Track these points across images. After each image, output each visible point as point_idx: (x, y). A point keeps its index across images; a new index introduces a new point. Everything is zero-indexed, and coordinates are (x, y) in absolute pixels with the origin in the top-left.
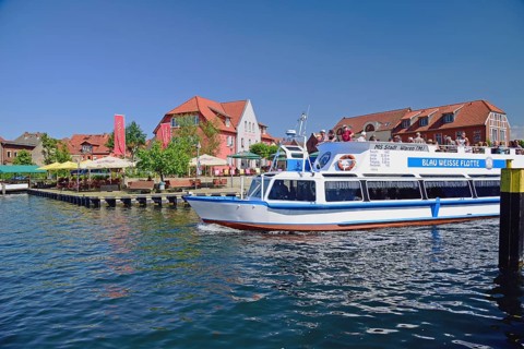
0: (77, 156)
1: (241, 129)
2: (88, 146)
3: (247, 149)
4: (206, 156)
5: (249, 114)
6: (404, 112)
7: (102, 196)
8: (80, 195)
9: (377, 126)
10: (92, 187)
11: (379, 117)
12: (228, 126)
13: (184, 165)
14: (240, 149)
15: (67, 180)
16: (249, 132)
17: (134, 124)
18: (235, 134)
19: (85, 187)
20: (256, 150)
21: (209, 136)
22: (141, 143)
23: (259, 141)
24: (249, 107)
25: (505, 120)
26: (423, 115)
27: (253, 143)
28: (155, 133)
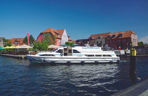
0: (13, 45)
1: (62, 38)
2: (17, 41)
3: (64, 43)
4: (53, 45)
5: (65, 33)
6: (109, 33)
7: (23, 56)
8: (16, 56)
9: (101, 37)
10: (19, 53)
11: (102, 35)
12: (59, 36)
13: (47, 47)
14: (62, 43)
15: (11, 51)
16: (65, 38)
17: (31, 35)
18: (61, 39)
19: (17, 54)
20: (67, 43)
21: (53, 39)
22: (33, 41)
23: (68, 41)
24: (65, 31)
25: (136, 36)
26: (114, 34)
27: (66, 41)
28: (37, 38)
